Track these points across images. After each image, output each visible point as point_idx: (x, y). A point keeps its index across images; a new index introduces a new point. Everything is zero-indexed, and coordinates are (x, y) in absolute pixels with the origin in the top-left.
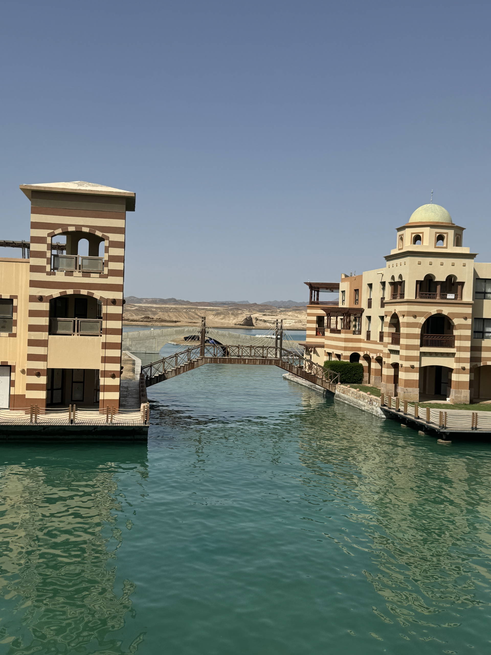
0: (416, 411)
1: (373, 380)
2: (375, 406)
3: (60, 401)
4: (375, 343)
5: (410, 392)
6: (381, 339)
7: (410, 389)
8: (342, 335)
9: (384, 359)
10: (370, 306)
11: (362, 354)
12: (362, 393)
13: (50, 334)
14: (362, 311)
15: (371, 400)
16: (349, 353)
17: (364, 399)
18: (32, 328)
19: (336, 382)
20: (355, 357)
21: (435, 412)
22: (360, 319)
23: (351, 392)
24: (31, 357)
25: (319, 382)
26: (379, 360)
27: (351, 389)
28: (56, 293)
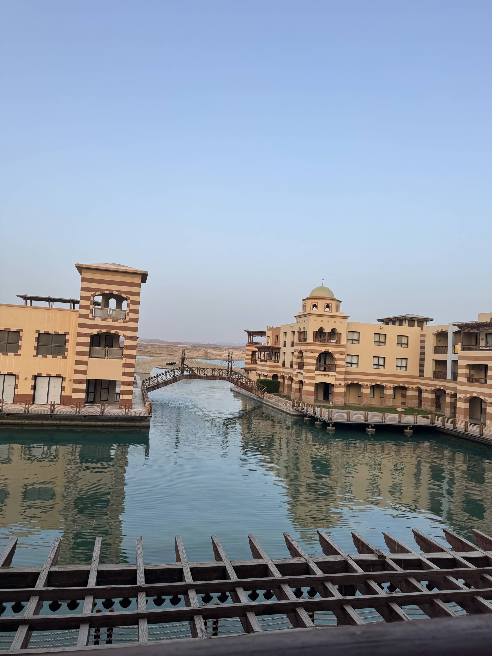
0: (314, 410)
1: (286, 391)
2: (288, 406)
3: (92, 400)
4: (288, 368)
5: (309, 398)
6: (292, 366)
7: (309, 397)
8: (268, 363)
9: (294, 378)
10: (285, 346)
11: (279, 375)
12: (280, 398)
13: (89, 357)
14: (280, 348)
15: (286, 403)
16: (272, 374)
17: (282, 402)
18: (78, 353)
19: (264, 392)
20: (275, 377)
21: (325, 411)
22: (278, 354)
23: (274, 398)
24: (77, 372)
25: (254, 391)
26: (291, 379)
27: (273, 396)
28: (95, 332)
